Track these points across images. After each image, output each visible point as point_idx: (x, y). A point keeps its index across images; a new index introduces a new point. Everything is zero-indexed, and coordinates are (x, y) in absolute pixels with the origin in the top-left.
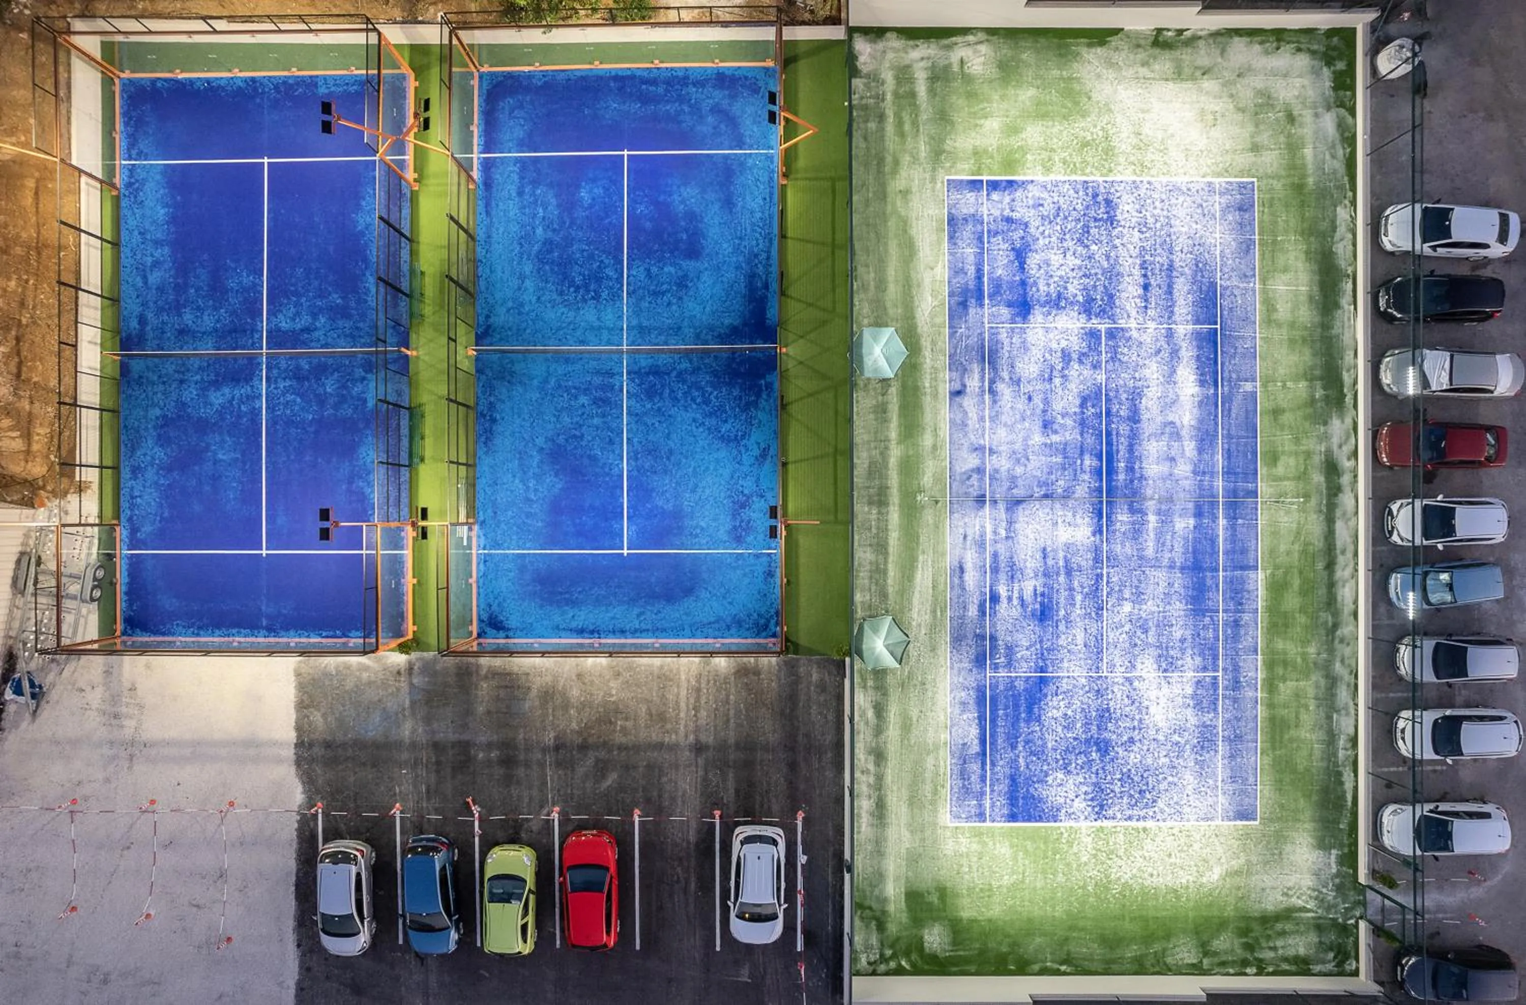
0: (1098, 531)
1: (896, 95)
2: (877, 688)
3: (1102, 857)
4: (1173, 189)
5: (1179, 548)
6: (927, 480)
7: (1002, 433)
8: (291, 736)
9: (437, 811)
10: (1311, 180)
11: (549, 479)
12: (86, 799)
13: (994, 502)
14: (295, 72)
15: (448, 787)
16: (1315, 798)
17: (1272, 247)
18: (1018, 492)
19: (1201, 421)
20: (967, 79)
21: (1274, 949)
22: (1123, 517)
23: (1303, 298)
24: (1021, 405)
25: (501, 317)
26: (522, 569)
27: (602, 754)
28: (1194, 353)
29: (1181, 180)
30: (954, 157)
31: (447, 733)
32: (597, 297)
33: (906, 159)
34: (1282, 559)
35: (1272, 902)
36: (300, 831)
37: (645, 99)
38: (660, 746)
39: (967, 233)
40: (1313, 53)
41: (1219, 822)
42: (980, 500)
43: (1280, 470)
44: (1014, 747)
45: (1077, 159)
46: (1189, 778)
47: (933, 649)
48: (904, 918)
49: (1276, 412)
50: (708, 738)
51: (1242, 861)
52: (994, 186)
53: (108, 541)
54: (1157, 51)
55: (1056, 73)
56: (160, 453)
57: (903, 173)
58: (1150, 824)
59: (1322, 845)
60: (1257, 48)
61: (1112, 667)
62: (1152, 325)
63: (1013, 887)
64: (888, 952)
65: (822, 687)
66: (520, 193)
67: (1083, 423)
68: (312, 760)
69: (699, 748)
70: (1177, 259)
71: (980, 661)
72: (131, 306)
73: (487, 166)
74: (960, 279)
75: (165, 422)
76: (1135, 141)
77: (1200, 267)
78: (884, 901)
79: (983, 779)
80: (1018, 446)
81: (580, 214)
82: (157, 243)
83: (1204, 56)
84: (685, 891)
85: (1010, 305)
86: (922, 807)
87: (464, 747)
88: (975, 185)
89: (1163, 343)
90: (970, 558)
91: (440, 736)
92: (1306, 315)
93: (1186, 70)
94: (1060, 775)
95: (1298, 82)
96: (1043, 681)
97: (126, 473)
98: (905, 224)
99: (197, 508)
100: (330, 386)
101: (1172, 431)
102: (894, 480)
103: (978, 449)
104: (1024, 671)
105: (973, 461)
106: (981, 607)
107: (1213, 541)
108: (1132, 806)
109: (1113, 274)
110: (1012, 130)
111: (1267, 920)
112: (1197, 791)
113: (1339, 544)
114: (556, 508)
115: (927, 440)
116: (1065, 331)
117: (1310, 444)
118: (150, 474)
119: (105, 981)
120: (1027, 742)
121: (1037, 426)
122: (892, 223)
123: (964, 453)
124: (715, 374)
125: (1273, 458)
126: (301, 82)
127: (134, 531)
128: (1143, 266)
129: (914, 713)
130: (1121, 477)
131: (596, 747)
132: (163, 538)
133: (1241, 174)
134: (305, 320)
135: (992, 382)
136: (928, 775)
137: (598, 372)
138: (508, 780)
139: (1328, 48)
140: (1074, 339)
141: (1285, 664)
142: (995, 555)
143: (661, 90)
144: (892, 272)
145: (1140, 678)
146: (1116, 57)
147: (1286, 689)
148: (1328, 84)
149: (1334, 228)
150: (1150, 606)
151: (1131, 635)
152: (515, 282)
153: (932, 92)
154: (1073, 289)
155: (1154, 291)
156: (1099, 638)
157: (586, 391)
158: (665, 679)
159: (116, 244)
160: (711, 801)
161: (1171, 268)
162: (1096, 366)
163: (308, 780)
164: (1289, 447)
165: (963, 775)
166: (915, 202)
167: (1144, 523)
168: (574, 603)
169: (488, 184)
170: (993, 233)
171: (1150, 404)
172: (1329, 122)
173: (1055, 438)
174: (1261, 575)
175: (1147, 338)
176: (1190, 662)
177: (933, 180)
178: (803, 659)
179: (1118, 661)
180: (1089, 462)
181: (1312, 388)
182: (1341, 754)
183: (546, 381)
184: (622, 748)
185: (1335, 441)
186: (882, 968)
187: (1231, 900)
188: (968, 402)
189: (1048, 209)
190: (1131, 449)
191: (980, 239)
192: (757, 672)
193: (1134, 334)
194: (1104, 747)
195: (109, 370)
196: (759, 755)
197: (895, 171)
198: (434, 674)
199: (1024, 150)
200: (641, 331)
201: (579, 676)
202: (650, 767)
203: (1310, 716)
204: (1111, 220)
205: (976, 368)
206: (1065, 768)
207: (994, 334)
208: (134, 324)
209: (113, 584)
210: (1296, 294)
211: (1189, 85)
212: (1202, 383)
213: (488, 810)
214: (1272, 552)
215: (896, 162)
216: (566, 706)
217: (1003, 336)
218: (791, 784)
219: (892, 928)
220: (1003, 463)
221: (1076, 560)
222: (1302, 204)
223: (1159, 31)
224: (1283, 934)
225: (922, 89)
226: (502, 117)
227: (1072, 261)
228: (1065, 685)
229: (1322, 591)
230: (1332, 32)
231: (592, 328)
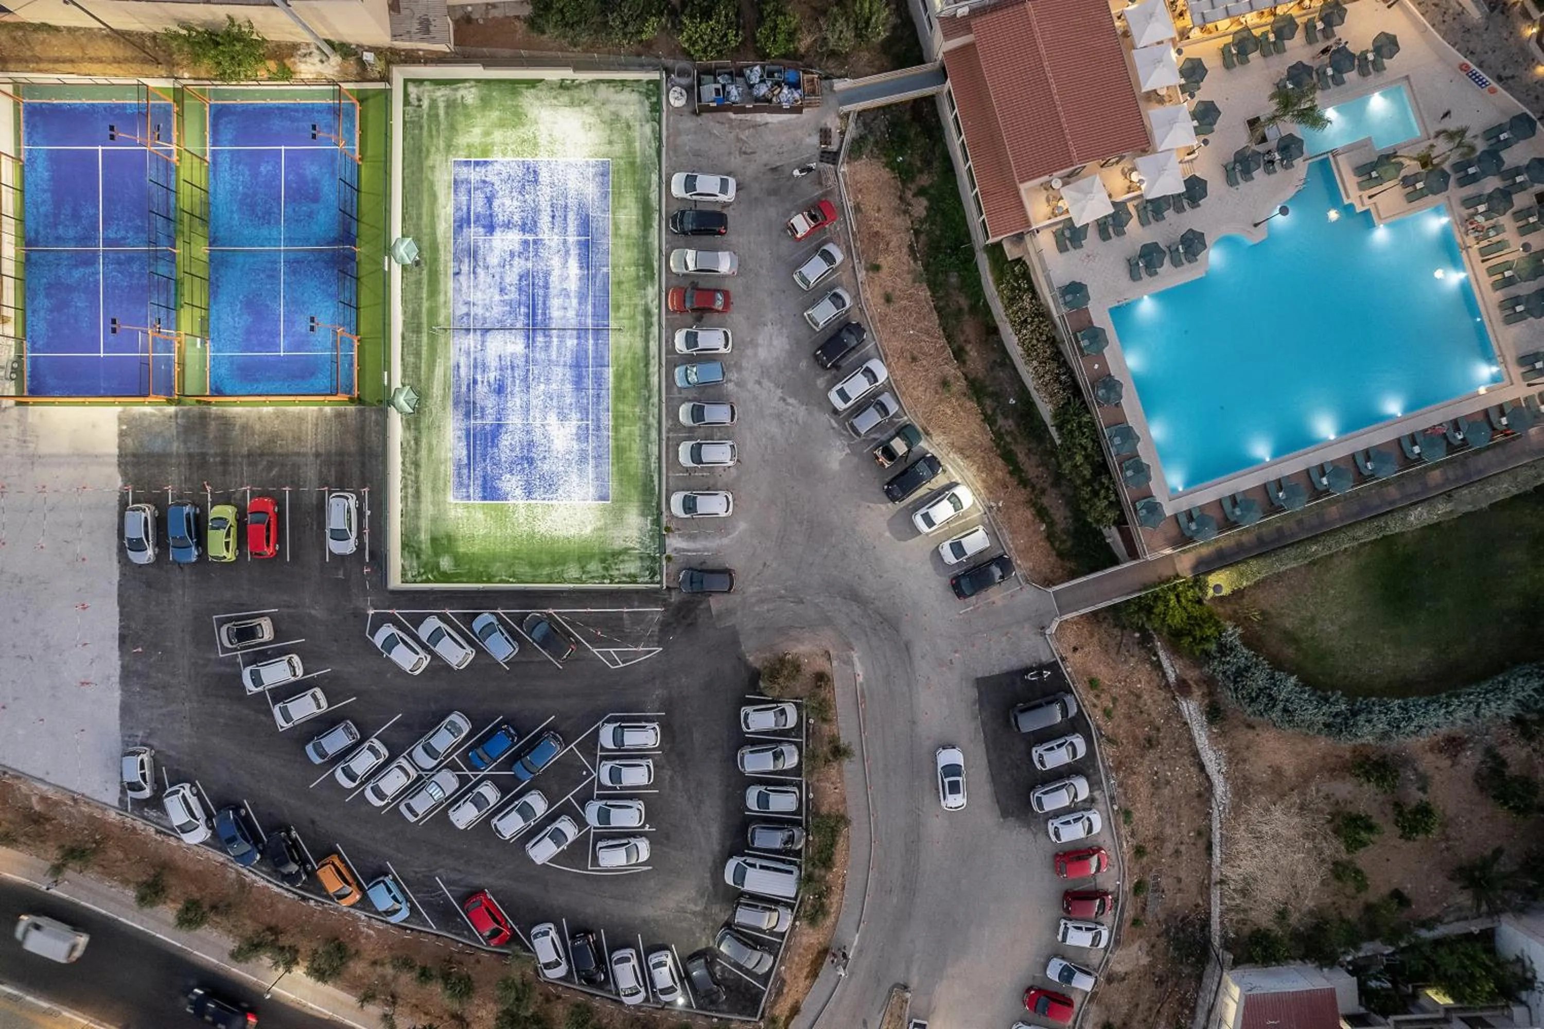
0: (528, 346)
1: (429, 115)
2: (416, 429)
3: (530, 519)
4: (569, 165)
5: (569, 355)
6: (441, 319)
7: (479, 294)
8: (116, 451)
9: (190, 489)
10: (638, 160)
11: (245, 317)
12: (9, 485)
13: (475, 330)
14: (115, 101)
15: (195, 477)
16: (640, 489)
17: (618, 195)
18: (487, 326)
19: (580, 288)
20: (465, 106)
21: (618, 570)
22: (540, 339)
23: (634, 222)
24: (489, 279)
25: (221, 234)
26: (232, 363)
27: (270, 459)
28: (577, 252)
29: (572, 160)
30: (457, 148)
31: (194, 449)
32: (269, 223)
33: (433, 150)
34: (622, 362)
35: (618, 545)
36: (120, 501)
37: (293, 120)
38: (298, 454)
39: (463, 189)
40: (640, 92)
41: (589, 502)
42: (468, 330)
43: (621, 314)
44: (485, 460)
45: (519, 149)
46: (574, 478)
47: (444, 409)
48: (430, 552)
49: (619, 283)
50: (322, 450)
51: (603, 522)
52: (477, 163)
53: (20, 349)
54: (561, 91)
55: (509, 103)
56: (47, 303)
57: (431, 157)
58: (554, 502)
59: (643, 514)
60: (612, 89)
61: (535, 418)
62: (556, 237)
63: (485, 536)
64: (422, 571)
65: (377, 423)
66: (231, 168)
67: (520, 289)
68: (126, 464)
69: (317, 455)
70: (569, 201)
71: (467, 415)
72: (31, 224)
73: (214, 154)
74: (460, 213)
75: (49, 286)
76: (549, 139)
77: (581, 206)
78: (420, 542)
79: (469, 477)
80: (487, 302)
81: (261, 179)
82: (45, 191)
83: (585, 94)
84: (312, 529)
85: (484, 227)
86: (438, 492)
87: (203, 455)
88: (467, 163)
89: (561, 246)
90: (463, 361)
91: (192, 450)
92: (635, 231)
93: (576, 102)
94: (508, 476)
95: (632, 108)
96: (500, 426)
97: (29, 313)
98: (432, 184)
99: (67, 331)
100: (135, 268)
101: (565, 293)
102: (424, 319)
103: (467, 303)
104: (490, 420)
105: (464, 309)
106: (468, 385)
107: (586, 352)
108: (545, 493)
109: (536, 211)
110: (487, 134)
111: (615, 554)
112: (578, 485)
113: (651, 354)
114: (248, 332)
115: (442, 298)
116: (511, 241)
117: (636, 300)
118: (42, 313)
119: (20, 582)
120: (492, 458)
121: (497, 290)
122: (426, 184)
123: (460, 304)
124: (326, 263)
125: (618, 308)
126: (118, 106)
127: (33, 343)
128: (552, 206)
129: (434, 442)
130: (540, 317)
131: (268, 454)
132: (48, 348)
133: (603, 156)
134: (122, 233)
135: (475, 267)
136: (442, 476)
137: (269, 262)
138: (225, 473)
139: (648, 90)
140: (517, 245)
141: (624, 417)
142: (475, 359)
143: (300, 115)
144: (425, 210)
145: (549, 425)
146: (540, 94)
147: (624, 431)
148: (648, 109)
149: (650, 185)
150: (554, 386)
151: (544, 402)
152: (228, 215)
153: (447, 113)
154: (516, 218)
155: (557, 219)
156: (528, 403)
157: (264, 271)
158: (301, 419)
159: (22, 191)
160: (323, 482)
161: (566, 207)
162: (527, 259)
163: (124, 474)
164: (626, 302)
165: (459, 475)
166: (437, 173)
167: (550, 342)
168: (257, 380)
169: (215, 163)
170: (476, 189)
171: (554, 279)
172: (648, 129)
173: (506, 297)
174: (611, 370)
175: (553, 244)
176: (575, 416)
177: (447, 161)
178: (368, 408)
179: (537, 415)
180: (523, 310)
181: (638, 270)
182: (653, 466)
183: (243, 266)
184: (281, 455)
185: (650, 299)
186: (419, 579)
187: (597, 544)
188: (462, 278)
189: (504, 176)
190: (544, 304)
191: (470, 192)
192: (345, 415)
193: (547, 242)
194: (531, 461)
195: (20, 259)
196: (346, 458)
197: (427, 156)
198: (189, 417)
199: (493, 144)
200: (290, 241)
201: (260, 418)
202: (293, 465)
203: (636, 446)
204: (536, 181)
205: (466, 260)
206: (511, 471)
207: (476, 242)
208: (32, 234)
209: (22, 372)
210: (630, 220)
211: (577, 109)
212: (581, 268)
213: (215, 488)
214: (617, 358)
215: (428, 151)
216: (253, 434)
217: (480, 244)
218: (362, 473)
219: (424, 557)
220: (479, 311)
221: (516, 362)
222: (634, 173)
223: (563, 80)
224: (623, 561)
225: (442, 112)
226: (221, 127)
227: (516, 203)
228: (510, 428)
229: (643, 379)
230: (649, 82)
231: (266, 239)
